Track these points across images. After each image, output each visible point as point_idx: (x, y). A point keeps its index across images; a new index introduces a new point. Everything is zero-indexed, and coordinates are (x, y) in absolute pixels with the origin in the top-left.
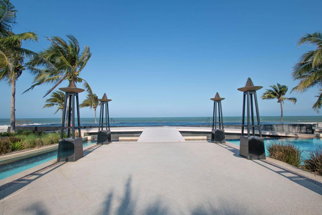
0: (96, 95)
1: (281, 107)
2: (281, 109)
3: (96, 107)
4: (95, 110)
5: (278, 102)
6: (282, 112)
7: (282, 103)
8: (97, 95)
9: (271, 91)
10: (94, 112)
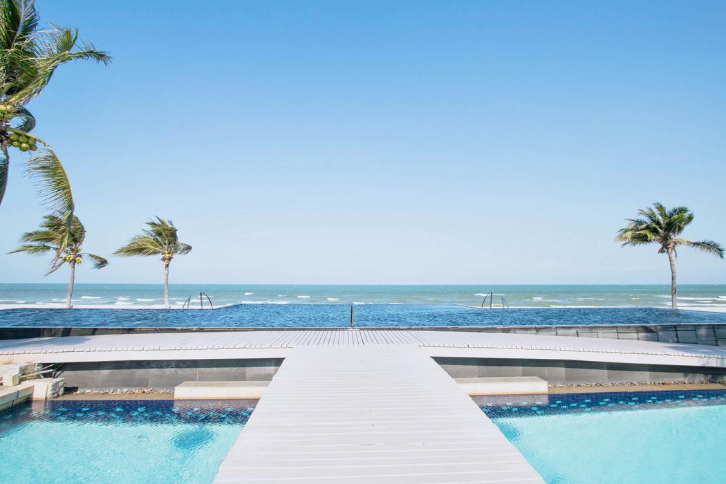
0: (172, 224)
1: (672, 265)
2: (672, 270)
3: (170, 259)
4: (167, 266)
5: (662, 251)
6: (673, 278)
7: (673, 255)
8: (176, 226)
9: (640, 223)
10: (164, 272)
